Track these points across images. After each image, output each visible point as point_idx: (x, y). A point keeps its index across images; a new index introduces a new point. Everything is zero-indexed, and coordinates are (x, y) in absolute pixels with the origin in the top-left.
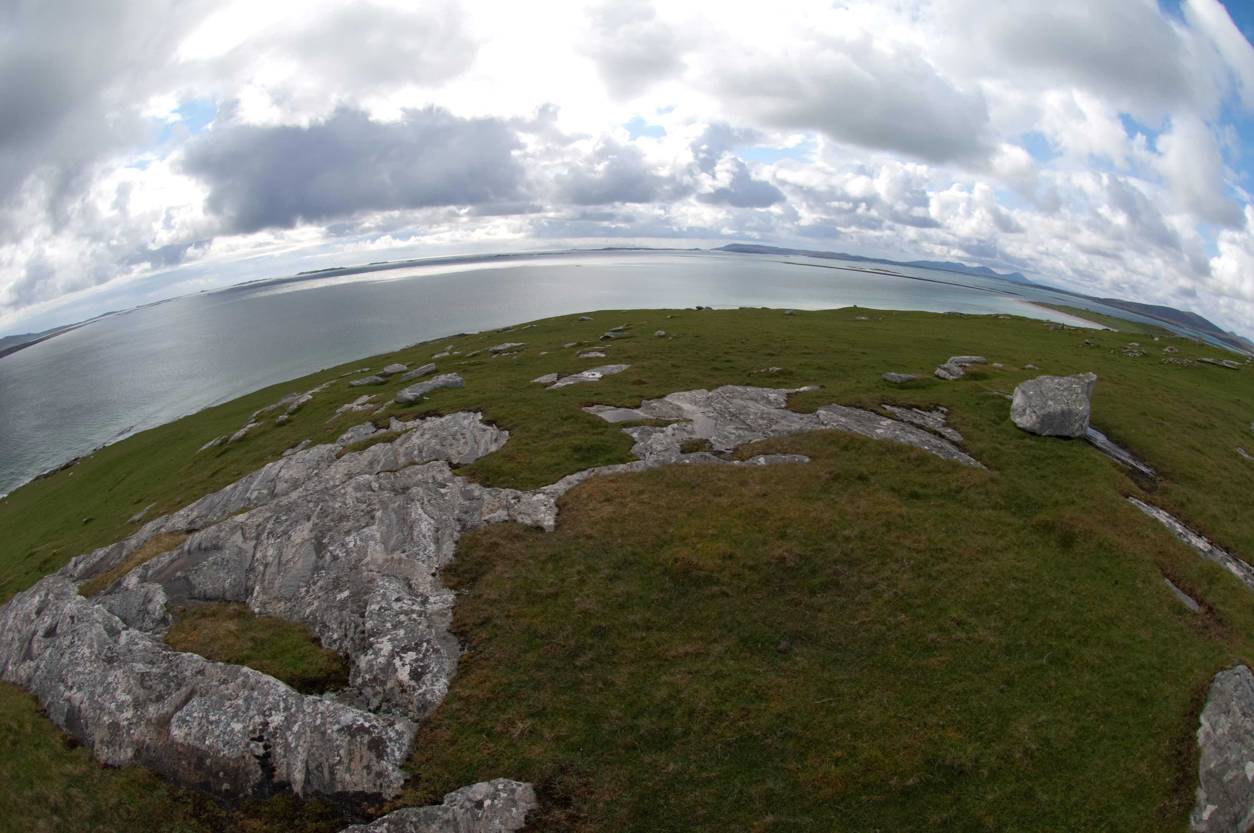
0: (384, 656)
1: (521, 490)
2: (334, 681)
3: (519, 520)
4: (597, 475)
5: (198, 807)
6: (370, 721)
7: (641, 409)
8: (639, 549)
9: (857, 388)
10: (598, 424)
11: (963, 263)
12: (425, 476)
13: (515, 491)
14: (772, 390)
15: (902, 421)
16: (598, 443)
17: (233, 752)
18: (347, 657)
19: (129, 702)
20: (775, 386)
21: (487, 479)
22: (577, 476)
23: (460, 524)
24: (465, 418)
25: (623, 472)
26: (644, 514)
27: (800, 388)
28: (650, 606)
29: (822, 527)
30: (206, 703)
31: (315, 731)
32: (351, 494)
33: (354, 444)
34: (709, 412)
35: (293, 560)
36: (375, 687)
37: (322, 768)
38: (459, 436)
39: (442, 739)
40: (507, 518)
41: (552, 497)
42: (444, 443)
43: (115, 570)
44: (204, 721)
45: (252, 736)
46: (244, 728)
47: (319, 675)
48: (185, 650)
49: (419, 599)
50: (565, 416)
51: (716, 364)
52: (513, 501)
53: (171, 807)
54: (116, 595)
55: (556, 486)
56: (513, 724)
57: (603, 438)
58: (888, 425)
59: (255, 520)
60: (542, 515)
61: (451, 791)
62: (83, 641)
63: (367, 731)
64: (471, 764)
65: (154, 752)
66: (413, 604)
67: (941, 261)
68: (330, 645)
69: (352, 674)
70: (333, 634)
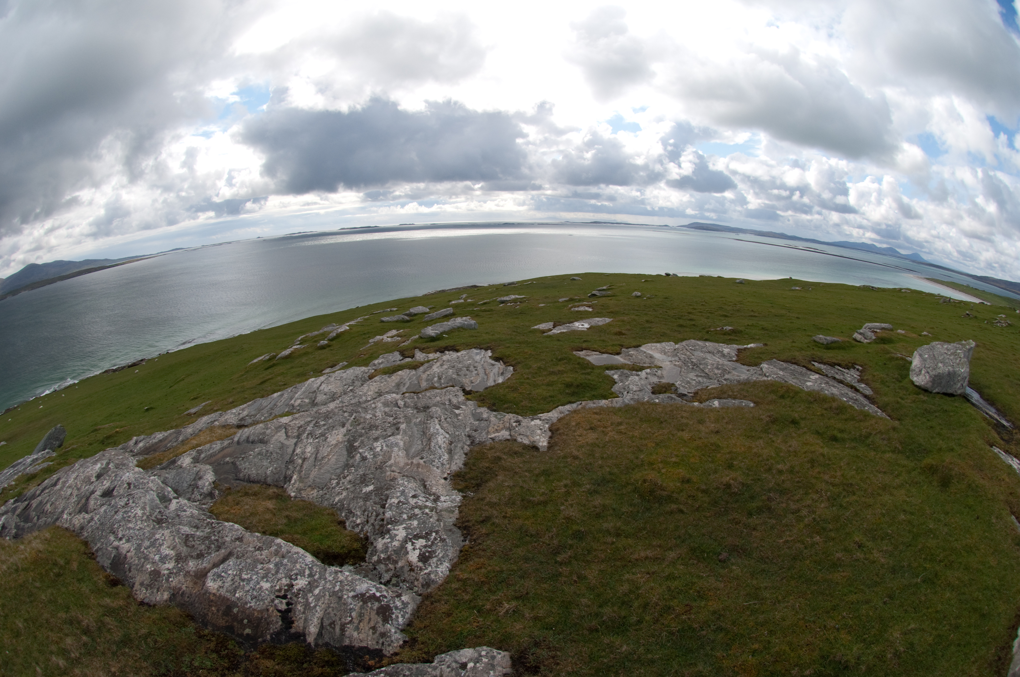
0: (399, 540)
1: (521, 416)
2: (354, 557)
3: (519, 440)
4: (584, 408)
5: (220, 645)
6: (381, 592)
7: (621, 355)
8: (616, 470)
9: (792, 346)
10: (586, 366)
11: (875, 243)
12: (443, 399)
13: (517, 416)
14: (726, 346)
15: (827, 376)
16: (586, 381)
17: (259, 605)
18: (367, 538)
19: (172, 556)
20: (728, 342)
21: (494, 405)
22: (568, 407)
23: (470, 439)
24: (477, 354)
25: (605, 406)
26: (621, 441)
27: (747, 345)
28: (620, 518)
29: (761, 461)
30: (240, 564)
31: (333, 595)
32: (380, 409)
33: (384, 369)
34: (675, 361)
35: (328, 457)
36: (388, 564)
37: (335, 625)
38: (472, 368)
39: (440, 612)
40: (509, 437)
41: (547, 423)
42: (460, 373)
43: (172, 450)
44: (237, 578)
45: (277, 594)
46: (272, 587)
47: (341, 551)
48: (228, 520)
49: (432, 498)
50: (559, 357)
51: (681, 322)
52: (514, 424)
53: (195, 642)
54: (170, 470)
55: (550, 414)
56: (500, 604)
57: (589, 377)
58: (816, 379)
59: (297, 422)
60: (538, 437)
61: (441, 653)
62: (137, 504)
63: (378, 599)
64: (462, 633)
65: (188, 597)
66: (427, 501)
67: (858, 242)
68: (353, 527)
69: (369, 553)
70: (357, 519)
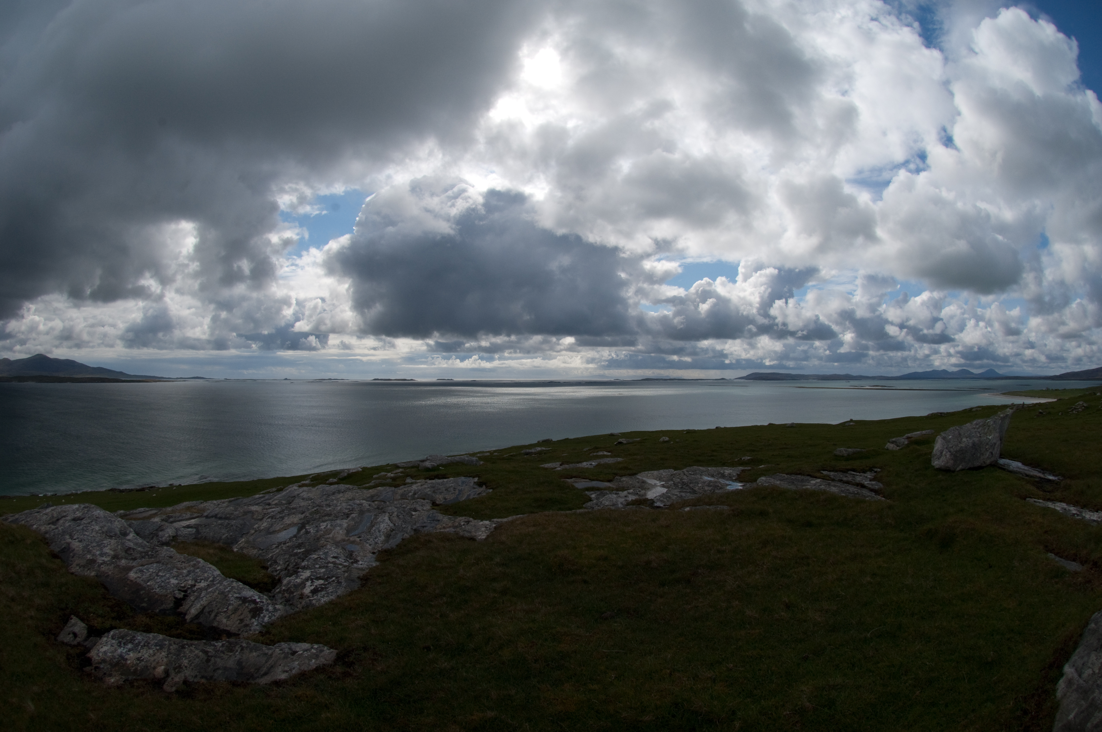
1: (470, 518)
3: (461, 534)
12: (408, 506)
17: (162, 592)
18: (280, 579)
19: (110, 554)
23: (414, 532)
30: (162, 567)
31: (221, 593)
32: (343, 506)
35: (278, 531)
36: (285, 594)
37: (212, 612)
40: (453, 533)
44: (154, 574)
45: (180, 588)
46: (178, 583)
49: (351, 560)
52: (463, 523)
60: (481, 533)
68: (272, 572)
69: (276, 588)
70: (278, 566)
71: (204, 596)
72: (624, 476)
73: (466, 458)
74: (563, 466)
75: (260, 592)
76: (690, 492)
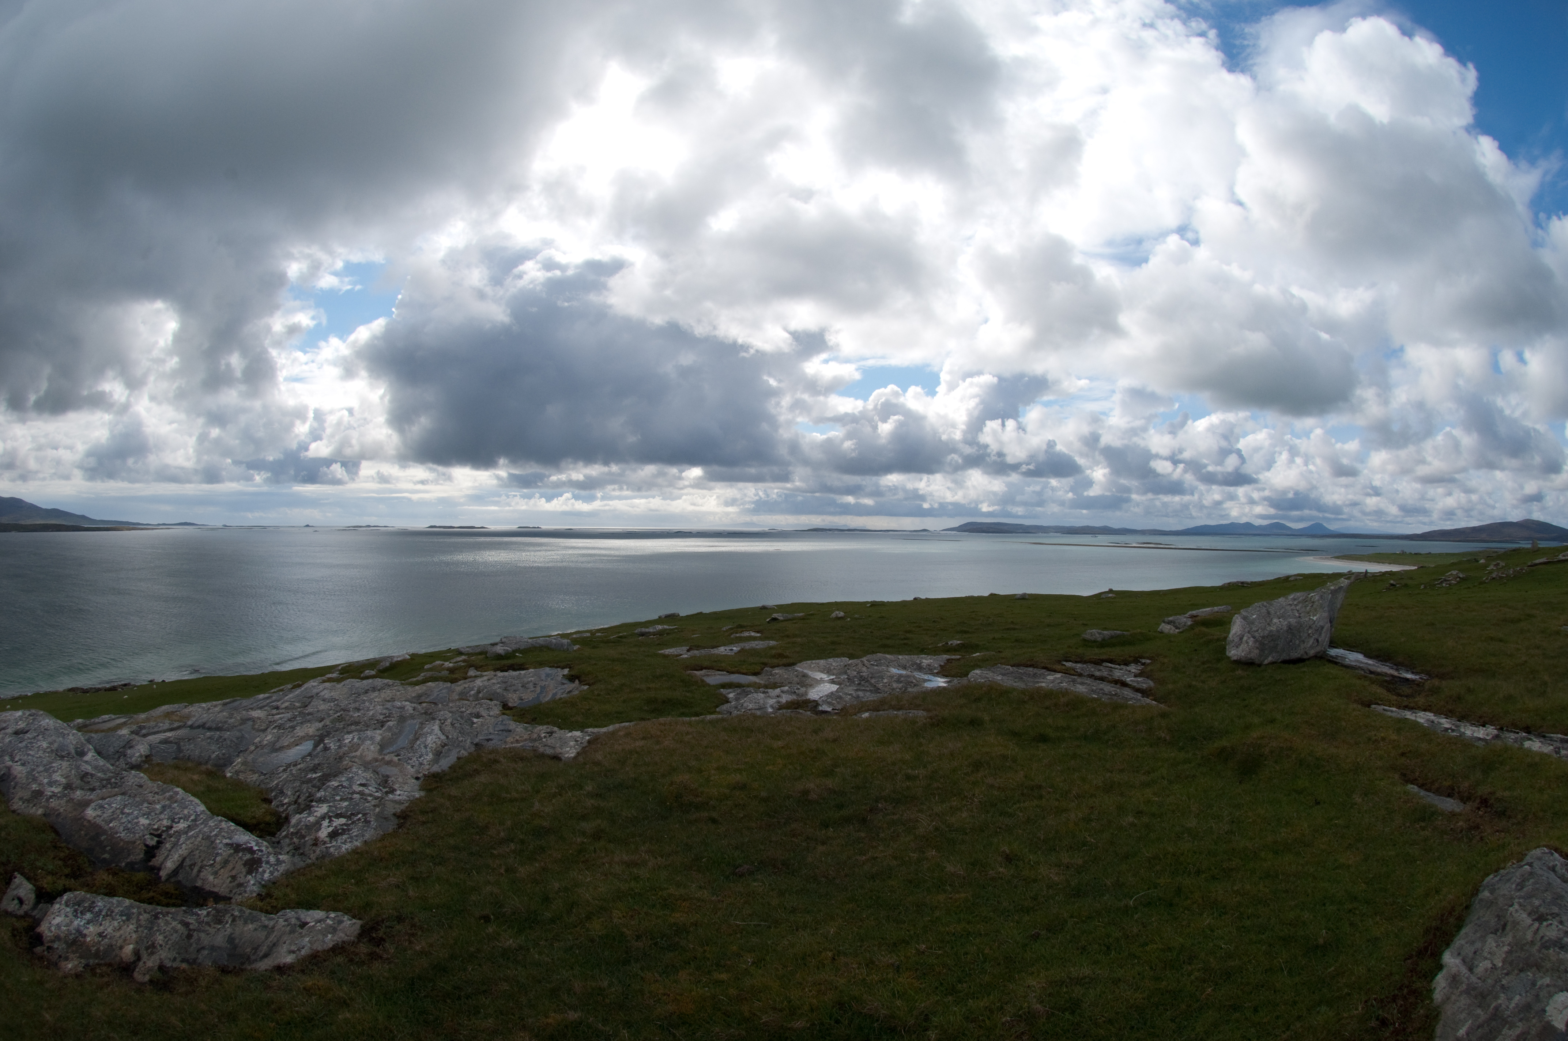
1: (554, 727)
3: (541, 750)
17: (128, 836)
18: (287, 817)
19: (61, 783)
23: (475, 748)
30: (128, 800)
32: (377, 710)
35: (287, 747)
36: (293, 838)
37: (194, 866)
40: (529, 747)
44: (118, 811)
45: (152, 831)
46: (149, 824)
49: (385, 789)
52: (543, 735)
60: (568, 749)
66: (376, 791)
68: (278, 806)
69: (283, 830)
70: (285, 799)
71: (183, 843)
72: (778, 666)
73: (554, 641)
74: (692, 652)
75: (260, 837)
76: (871, 691)
